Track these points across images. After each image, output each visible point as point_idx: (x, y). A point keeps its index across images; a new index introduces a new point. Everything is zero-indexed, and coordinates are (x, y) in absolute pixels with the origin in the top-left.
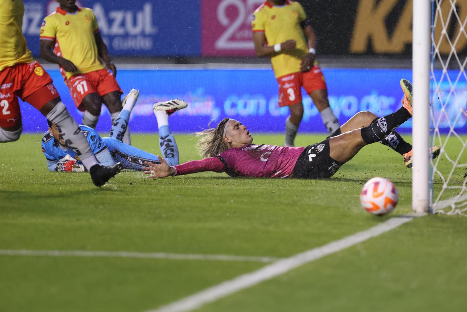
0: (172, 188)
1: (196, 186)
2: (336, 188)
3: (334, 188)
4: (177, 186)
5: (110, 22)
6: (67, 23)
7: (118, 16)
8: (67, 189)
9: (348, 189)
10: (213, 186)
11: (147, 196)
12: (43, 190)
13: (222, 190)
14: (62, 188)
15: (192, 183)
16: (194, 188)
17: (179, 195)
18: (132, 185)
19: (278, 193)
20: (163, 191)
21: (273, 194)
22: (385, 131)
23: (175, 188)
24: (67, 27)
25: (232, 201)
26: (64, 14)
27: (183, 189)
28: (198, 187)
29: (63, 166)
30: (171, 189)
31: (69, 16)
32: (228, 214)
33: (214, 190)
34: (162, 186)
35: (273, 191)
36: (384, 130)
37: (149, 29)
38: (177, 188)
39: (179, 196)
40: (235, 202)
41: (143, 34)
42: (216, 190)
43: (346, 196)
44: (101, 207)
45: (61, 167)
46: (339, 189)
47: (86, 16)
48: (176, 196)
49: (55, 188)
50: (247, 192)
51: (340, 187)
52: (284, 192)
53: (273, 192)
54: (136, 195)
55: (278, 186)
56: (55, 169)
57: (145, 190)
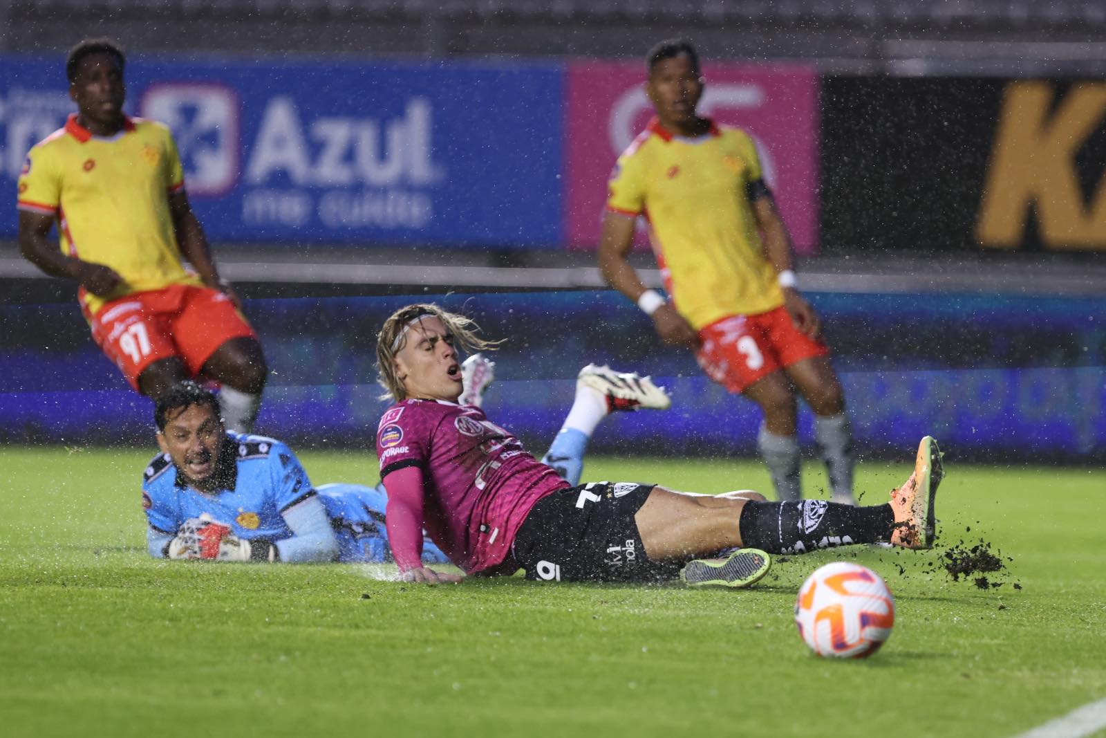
0: (480, 609)
1: (546, 605)
2: (934, 617)
3: (926, 619)
4: (493, 605)
5: (315, 149)
6: (89, 166)
7: (336, 132)
8: (191, 607)
9: (967, 622)
10: (593, 606)
11: (408, 631)
12: (124, 610)
13: (618, 619)
14: (176, 606)
15: (536, 599)
16: (541, 612)
17: (500, 630)
18: (367, 601)
19: (772, 629)
20: (454, 619)
21: (755, 632)
22: (807, 529)
23: (488, 611)
24: (86, 178)
25: (644, 650)
26: (83, 140)
27: (510, 615)
28: (550, 608)
29: (196, 536)
30: (477, 613)
31: (97, 147)
32: (632, 685)
33: (594, 618)
34: (451, 605)
35: (759, 625)
36: (807, 527)
37: (421, 169)
38: (491, 611)
39: (498, 634)
40: (651, 651)
41: (405, 186)
42: (601, 618)
43: (961, 642)
44: (283, 658)
45: (190, 538)
46: (942, 620)
47: (146, 146)
48: (490, 633)
49: (156, 604)
50: (686, 624)
51: (944, 615)
52: (787, 627)
53: (757, 628)
54: (379, 628)
55: (772, 610)
56: (163, 549)
57: (405, 615)
